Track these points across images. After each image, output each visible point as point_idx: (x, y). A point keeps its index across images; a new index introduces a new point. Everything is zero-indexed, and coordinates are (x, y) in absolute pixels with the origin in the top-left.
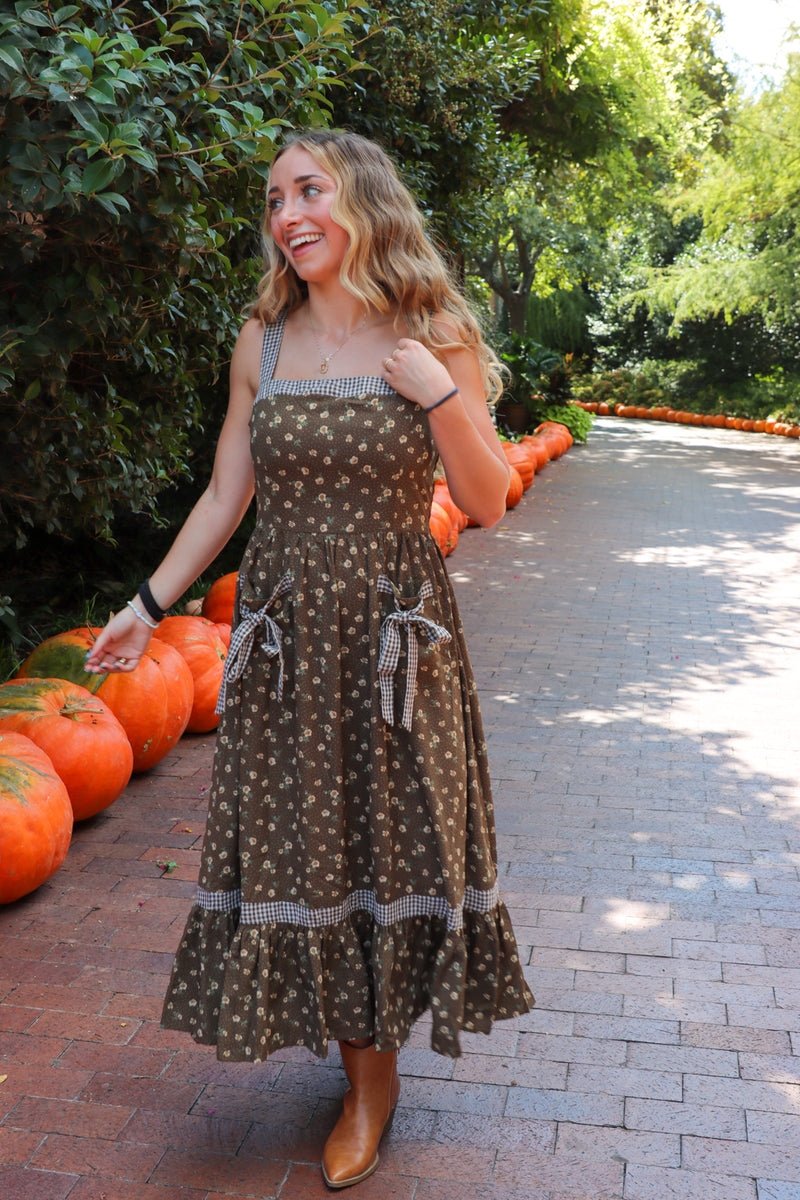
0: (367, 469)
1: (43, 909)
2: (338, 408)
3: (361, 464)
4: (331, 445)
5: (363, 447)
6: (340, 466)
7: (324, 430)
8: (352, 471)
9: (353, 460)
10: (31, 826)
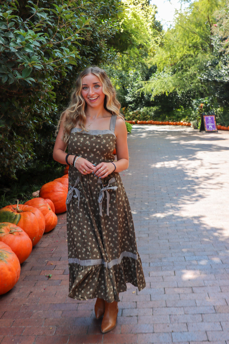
0: (98, 152)
1: (15, 294)
2: (91, 137)
3: (97, 151)
4: (89, 146)
5: (97, 147)
6: (91, 151)
7: (88, 142)
8: (94, 153)
9: (95, 150)
10: (10, 270)
